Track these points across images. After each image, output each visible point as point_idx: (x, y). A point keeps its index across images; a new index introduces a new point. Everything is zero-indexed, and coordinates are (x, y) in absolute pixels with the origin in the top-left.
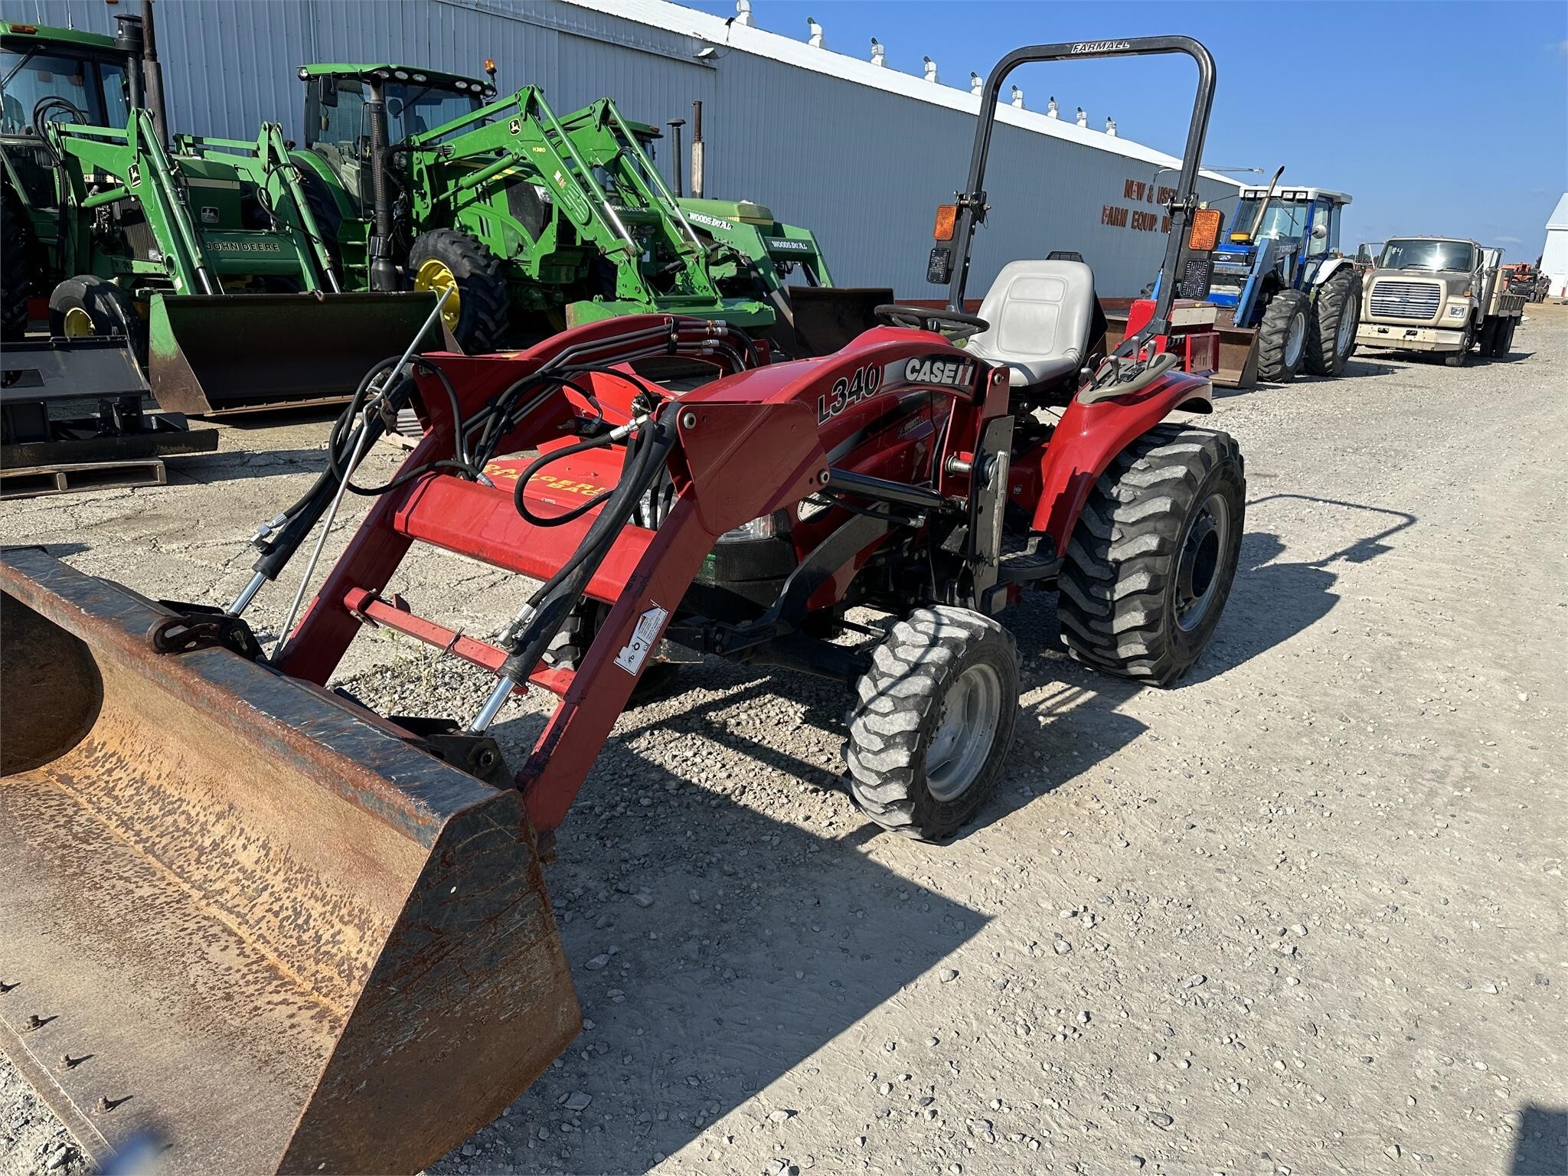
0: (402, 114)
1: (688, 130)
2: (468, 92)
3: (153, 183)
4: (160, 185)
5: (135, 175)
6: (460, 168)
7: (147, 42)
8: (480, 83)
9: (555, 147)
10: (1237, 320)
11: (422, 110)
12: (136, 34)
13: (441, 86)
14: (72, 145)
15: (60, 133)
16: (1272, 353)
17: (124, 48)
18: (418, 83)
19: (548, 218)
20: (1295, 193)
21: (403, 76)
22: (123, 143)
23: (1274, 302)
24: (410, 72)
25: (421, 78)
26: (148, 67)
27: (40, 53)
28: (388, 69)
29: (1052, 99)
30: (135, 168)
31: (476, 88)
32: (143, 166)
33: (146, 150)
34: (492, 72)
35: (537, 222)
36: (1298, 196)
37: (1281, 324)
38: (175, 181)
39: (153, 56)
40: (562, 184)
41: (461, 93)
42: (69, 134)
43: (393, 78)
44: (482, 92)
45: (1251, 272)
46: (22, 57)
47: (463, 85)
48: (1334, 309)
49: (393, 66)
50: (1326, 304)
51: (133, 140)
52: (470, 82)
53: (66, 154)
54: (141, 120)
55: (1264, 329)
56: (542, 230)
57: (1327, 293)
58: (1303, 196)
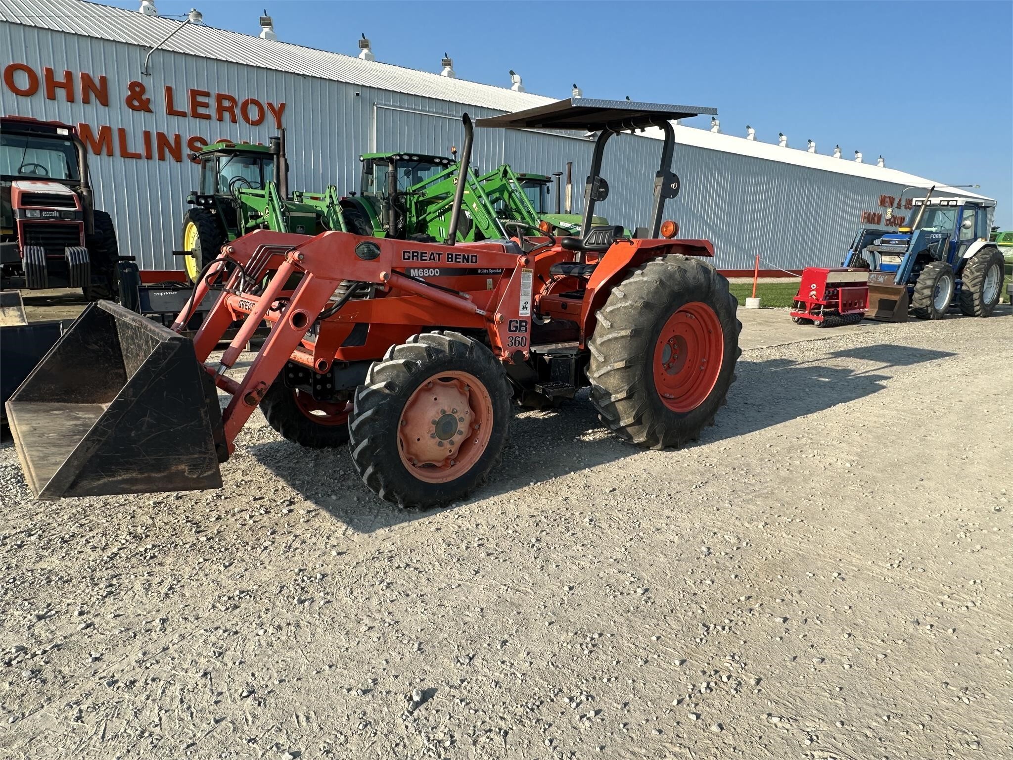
0: (411, 176)
1: (564, 177)
2: (440, 164)
3: (274, 215)
4: (276, 216)
5: (267, 211)
6: (431, 201)
7: (281, 149)
8: (447, 159)
9: (474, 191)
10: (896, 280)
11: (420, 174)
12: (278, 145)
13: (427, 161)
14: (244, 198)
15: (241, 193)
16: (924, 301)
17: (272, 152)
18: (415, 161)
19: (471, 227)
20: (949, 201)
21: (406, 157)
22: (263, 196)
23: (926, 269)
24: (410, 155)
25: (415, 158)
26: (282, 160)
27: (236, 156)
28: (399, 155)
29: (837, 146)
30: (267, 208)
31: (445, 161)
32: (271, 207)
33: (272, 200)
34: (455, 153)
35: (466, 229)
36: (951, 203)
37: (929, 283)
38: (283, 214)
39: (284, 156)
40: (476, 209)
41: (438, 164)
42: (244, 193)
43: (401, 159)
44: (449, 163)
45: (907, 251)
46: (229, 158)
47: (437, 160)
48: (979, 273)
49: (402, 153)
50: (973, 270)
51: (267, 196)
52: (442, 159)
53: (242, 202)
54: (271, 186)
55: (918, 286)
56: (468, 233)
57: (974, 264)
58: (954, 203)
